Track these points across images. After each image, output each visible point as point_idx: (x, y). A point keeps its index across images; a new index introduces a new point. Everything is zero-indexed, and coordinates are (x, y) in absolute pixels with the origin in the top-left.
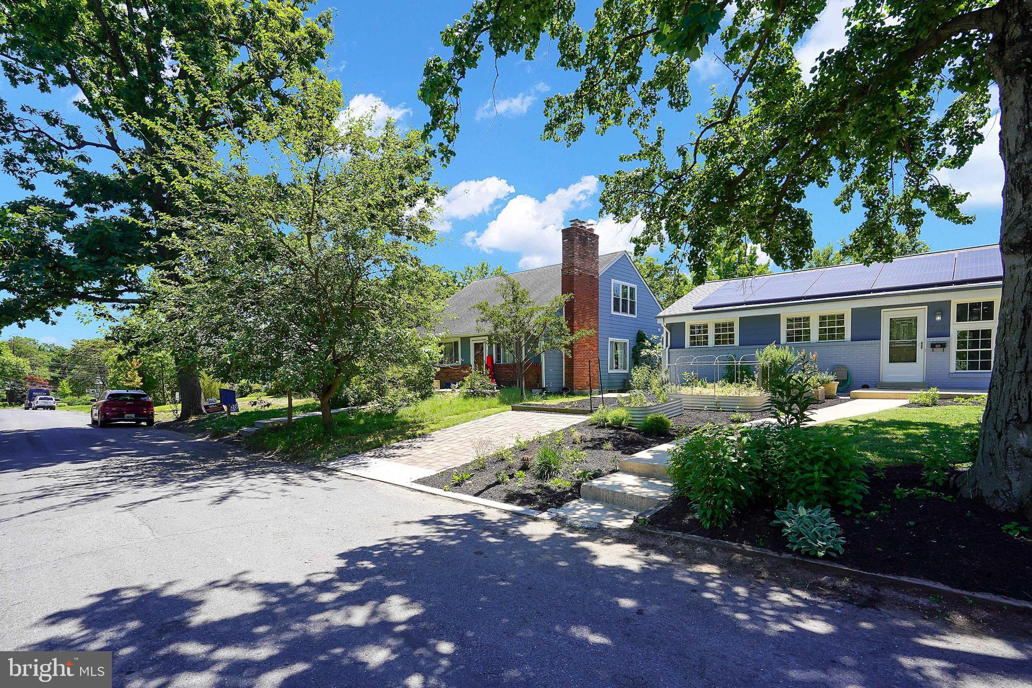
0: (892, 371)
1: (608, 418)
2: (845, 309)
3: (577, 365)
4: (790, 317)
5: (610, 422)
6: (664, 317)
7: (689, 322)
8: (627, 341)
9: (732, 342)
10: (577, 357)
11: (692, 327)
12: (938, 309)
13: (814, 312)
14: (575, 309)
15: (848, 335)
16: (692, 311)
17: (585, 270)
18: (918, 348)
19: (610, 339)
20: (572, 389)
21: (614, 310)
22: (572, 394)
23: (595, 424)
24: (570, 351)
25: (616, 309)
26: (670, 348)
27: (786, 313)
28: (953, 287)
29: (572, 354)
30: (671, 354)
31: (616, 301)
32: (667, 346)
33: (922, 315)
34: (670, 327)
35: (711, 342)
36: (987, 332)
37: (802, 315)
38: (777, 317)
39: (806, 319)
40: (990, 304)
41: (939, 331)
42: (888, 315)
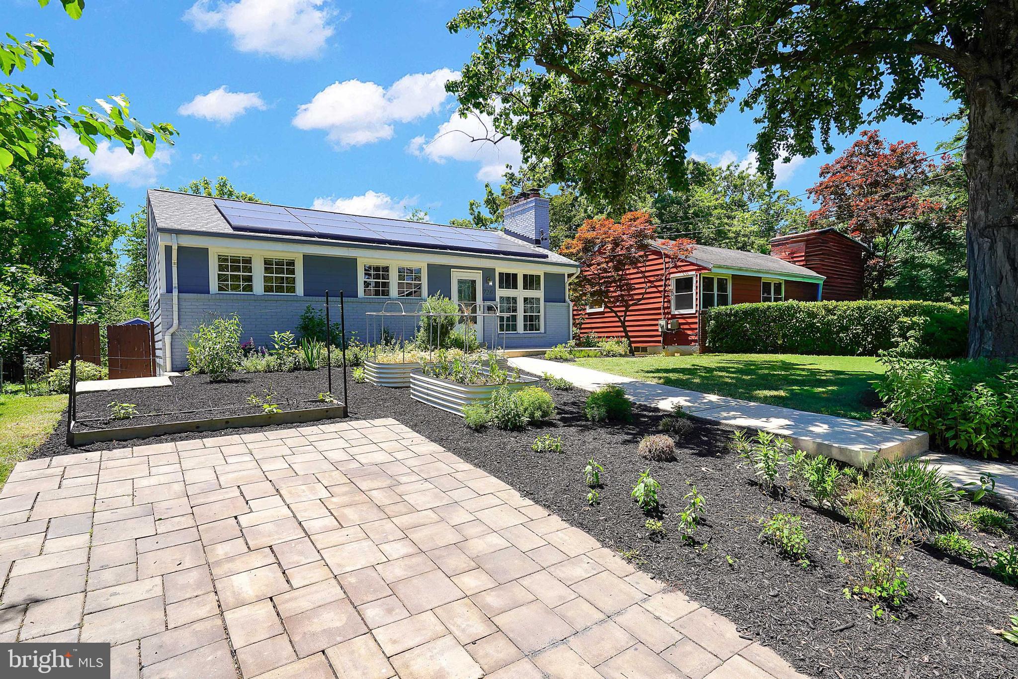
2: (421, 262)
4: (369, 264)
6: (178, 232)
7: (216, 249)
9: (292, 289)
11: (223, 259)
12: (488, 274)
13: (396, 262)
15: (425, 292)
16: (232, 231)
18: (478, 309)
26: (179, 292)
27: (366, 258)
28: (502, 256)
30: (181, 303)
33: (478, 277)
35: (258, 286)
36: (515, 300)
37: (382, 263)
38: (354, 261)
39: (386, 269)
40: (515, 276)
41: (489, 295)
42: (456, 276)
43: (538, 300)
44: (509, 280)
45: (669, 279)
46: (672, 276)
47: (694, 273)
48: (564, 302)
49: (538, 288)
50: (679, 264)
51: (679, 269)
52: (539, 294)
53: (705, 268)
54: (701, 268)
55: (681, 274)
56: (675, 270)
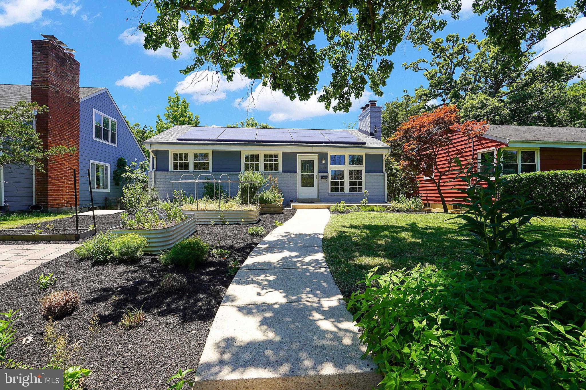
0: (304, 192)
1: (113, 248)
2: (278, 151)
3: (52, 184)
4: (247, 154)
5: (116, 254)
6: (151, 143)
7: (173, 150)
8: (108, 165)
9: (207, 168)
10: (52, 175)
11: (175, 155)
12: (323, 156)
13: (262, 151)
14: (50, 125)
15: (280, 168)
16: (176, 141)
17: (63, 90)
18: (315, 178)
19: (92, 161)
20: (46, 207)
21: (96, 137)
22: (46, 212)
23: (88, 258)
24: (43, 165)
25: (98, 135)
26: (156, 171)
27: (245, 151)
28: (330, 145)
29: (46, 168)
30: (157, 176)
31: (98, 129)
32: (153, 169)
33: (316, 159)
34: (156, 152)
35: (191, 167)
36: (342, 172)
37: (255, 153)
38: (238, 153)
39: (257, 156)
40: (343, 157)
41: (323, 169)
42: (300, 158)
43: (361, 172)
44: (338, 160)
45: (476, 154)
46: (478, 151)
47: (494, 148)
48: (382, 172)
49: (361, 164)
50: (483, 142)
51: (483, 146)
52: (362, 168)
53: (503, 144)
54: (499, 144)
55: (484, 150)
56: (480, 147)
